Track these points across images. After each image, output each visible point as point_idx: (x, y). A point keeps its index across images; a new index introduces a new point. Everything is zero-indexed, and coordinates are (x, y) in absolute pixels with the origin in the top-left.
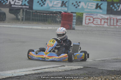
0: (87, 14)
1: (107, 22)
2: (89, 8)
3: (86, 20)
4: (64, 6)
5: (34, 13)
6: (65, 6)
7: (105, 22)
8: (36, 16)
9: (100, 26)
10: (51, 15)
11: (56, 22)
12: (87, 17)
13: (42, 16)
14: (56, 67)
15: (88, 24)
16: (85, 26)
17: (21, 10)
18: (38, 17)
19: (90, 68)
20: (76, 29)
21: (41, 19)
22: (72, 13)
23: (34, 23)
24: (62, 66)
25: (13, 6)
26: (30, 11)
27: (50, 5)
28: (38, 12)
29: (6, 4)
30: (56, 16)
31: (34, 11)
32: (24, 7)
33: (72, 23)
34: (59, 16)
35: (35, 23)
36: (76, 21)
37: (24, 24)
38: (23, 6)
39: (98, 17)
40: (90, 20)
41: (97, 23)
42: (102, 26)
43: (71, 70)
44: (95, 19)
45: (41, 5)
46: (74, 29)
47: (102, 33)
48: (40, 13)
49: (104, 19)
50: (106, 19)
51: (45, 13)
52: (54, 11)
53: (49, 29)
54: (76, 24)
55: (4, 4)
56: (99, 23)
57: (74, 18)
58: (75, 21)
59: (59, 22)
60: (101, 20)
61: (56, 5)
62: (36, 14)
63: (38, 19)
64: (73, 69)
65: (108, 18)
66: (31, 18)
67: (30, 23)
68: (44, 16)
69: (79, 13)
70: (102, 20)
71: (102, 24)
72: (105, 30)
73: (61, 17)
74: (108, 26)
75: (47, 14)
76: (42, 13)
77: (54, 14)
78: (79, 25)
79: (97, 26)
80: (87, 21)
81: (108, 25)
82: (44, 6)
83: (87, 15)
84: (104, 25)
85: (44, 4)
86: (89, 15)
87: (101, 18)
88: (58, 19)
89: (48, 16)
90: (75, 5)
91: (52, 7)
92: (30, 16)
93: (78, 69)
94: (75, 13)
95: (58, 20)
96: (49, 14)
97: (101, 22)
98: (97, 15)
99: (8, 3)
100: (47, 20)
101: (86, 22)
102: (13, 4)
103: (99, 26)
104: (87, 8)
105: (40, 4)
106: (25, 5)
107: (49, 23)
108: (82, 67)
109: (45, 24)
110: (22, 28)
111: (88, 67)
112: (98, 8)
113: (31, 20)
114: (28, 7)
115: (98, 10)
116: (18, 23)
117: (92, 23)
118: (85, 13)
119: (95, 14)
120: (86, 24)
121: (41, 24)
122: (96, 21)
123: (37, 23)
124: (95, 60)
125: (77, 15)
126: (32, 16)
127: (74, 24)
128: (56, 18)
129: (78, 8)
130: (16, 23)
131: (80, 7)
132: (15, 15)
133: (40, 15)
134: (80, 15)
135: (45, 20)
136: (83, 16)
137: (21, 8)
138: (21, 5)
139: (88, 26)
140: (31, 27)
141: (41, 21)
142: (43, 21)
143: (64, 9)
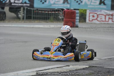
0: (90, 10)
1: (112, 19)
2: (92, 4)
3: (89, 17)
4: (66, 3)
5: (35, 11)
6: (68, 3)
7: (109, 18)
8: (37, 14)
9: (105, 22)
10: (53, 12)
11: (58, 20)
12: (90, 14)
13: (44, 14)
14: (60, 67)
15: (92, 21)
16: (89, 23)
17: (22, 8)
18: (39, 15)
19: (96, 67)
20: (79, 26)
21: (43, 17)
22: (75, 9)
23: (35, 22)
24: (67, 66)
25: (13, 4)
26: (31, 9)
27: (52, 2)
28: (39, 10)
29: (6, 2)
30: (58, 13)
31: (36, 9)
32: (25, 5)
33: (75, 21)
34: (61, 13)
35: (37, 22)
36: (80, 18)
37: (25, 23)
38: (23, 3)
39: (103, 14)
40: (93, 16)
41: (101, 20)
42: (106, 22)
43: (76, 70)
44: (99, 16)
45: (42, 3)
46: (77, 27)
47: (107, 30)
48: (41, 11)
49: (109, 15)
50: (111, 15)
51: (47, 11)
52: (56, 8)
53: (51, 27)
54: (79, 22)
55: (4, 2)
56: (104, 20)
57: (77, 15)
58: (78, 18)
59: (61, 20)
60: (105, 16)
61: (58, 2)
62: (37, 12)
63: (39, 18)
64: (78, 69)
65: (112, 14)
66: (32, 17)
67: (32, 21)
68: (46, 14)
69: (82, 10)
70: (107, 16)
71: (106, 20)
72: (110, 26)
73: (63, 15)
74: (113, 23)
75: (49, 11)
76: (43, 11)
77: (56, 11)
78: (83, 22)
79: (101, 23)
80: (91, 18)
81: (112, 21)
82: (45, 3)
83: (90, 12)
84: (108, 21)
85: (45, 1)
86: (93, 11)
87: (105, 15)
88: (61, 16)
89: (50, 14)
90: (77, 2)
91: (54, 4)
92: (31, 14)
93: (84, 69)
94: (78, 10)
95: (61, 18)
96: (51, 11)
97: (105, 18)
98: (101, 11)
99: (8, 2)
100: (49, 18)
101: (89, 19)
102: (13, 2)
103: (103, 22)
104: (90, 5)
105: (41, 1)
106: (25, 3)
107: (51, 21)
108: (87, 67)
109: (47, 22)
110: (23, 27)
111: (93, 67)
112: (102, 4)
113: (32, 18)
114: (29, 5)
115: (102, 6)
116: (19, 22)
117: (96, 20)
118: (89, 9)
119: (99, 10)
120: (89, 21)
121: (43, 22)
122: (101, 18)
123: (38, 21)
124: (101, 59)
125: (80, 12)
126: (33, 14)
127: (77, 22)
128: (58, 15)
129: (81, 4)
130: (17, 22)
131: (83, 3)
132: (15, 14)
133: (41, 13)
134: (83, 12)
135: (47, 18)
136: (86, 12)
137: (22, 6)
138: (22, 3)
139: (91, 23)
140: (32, 26)
141: (43, 19)
142: (45, 19)
143: (66, 6)
